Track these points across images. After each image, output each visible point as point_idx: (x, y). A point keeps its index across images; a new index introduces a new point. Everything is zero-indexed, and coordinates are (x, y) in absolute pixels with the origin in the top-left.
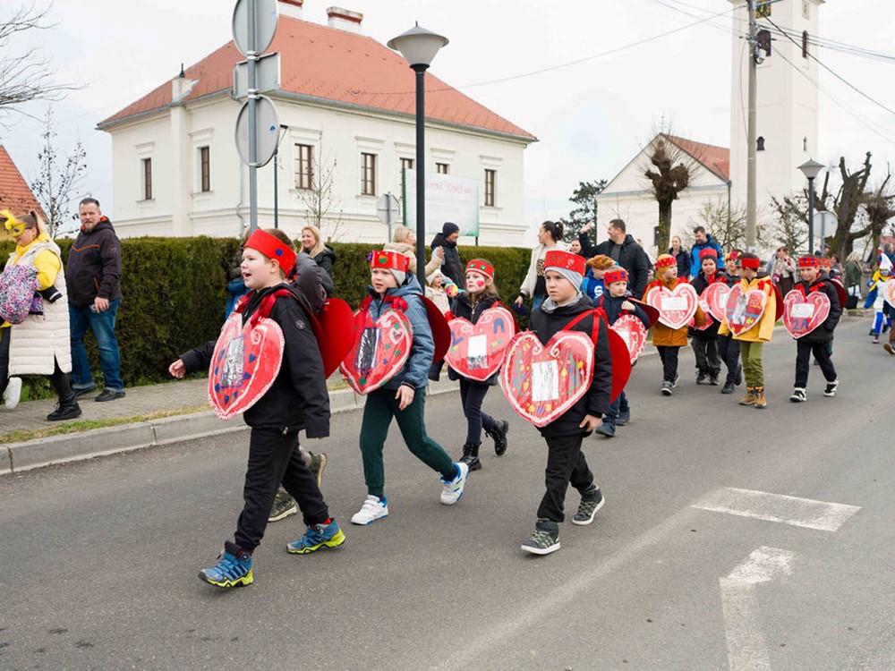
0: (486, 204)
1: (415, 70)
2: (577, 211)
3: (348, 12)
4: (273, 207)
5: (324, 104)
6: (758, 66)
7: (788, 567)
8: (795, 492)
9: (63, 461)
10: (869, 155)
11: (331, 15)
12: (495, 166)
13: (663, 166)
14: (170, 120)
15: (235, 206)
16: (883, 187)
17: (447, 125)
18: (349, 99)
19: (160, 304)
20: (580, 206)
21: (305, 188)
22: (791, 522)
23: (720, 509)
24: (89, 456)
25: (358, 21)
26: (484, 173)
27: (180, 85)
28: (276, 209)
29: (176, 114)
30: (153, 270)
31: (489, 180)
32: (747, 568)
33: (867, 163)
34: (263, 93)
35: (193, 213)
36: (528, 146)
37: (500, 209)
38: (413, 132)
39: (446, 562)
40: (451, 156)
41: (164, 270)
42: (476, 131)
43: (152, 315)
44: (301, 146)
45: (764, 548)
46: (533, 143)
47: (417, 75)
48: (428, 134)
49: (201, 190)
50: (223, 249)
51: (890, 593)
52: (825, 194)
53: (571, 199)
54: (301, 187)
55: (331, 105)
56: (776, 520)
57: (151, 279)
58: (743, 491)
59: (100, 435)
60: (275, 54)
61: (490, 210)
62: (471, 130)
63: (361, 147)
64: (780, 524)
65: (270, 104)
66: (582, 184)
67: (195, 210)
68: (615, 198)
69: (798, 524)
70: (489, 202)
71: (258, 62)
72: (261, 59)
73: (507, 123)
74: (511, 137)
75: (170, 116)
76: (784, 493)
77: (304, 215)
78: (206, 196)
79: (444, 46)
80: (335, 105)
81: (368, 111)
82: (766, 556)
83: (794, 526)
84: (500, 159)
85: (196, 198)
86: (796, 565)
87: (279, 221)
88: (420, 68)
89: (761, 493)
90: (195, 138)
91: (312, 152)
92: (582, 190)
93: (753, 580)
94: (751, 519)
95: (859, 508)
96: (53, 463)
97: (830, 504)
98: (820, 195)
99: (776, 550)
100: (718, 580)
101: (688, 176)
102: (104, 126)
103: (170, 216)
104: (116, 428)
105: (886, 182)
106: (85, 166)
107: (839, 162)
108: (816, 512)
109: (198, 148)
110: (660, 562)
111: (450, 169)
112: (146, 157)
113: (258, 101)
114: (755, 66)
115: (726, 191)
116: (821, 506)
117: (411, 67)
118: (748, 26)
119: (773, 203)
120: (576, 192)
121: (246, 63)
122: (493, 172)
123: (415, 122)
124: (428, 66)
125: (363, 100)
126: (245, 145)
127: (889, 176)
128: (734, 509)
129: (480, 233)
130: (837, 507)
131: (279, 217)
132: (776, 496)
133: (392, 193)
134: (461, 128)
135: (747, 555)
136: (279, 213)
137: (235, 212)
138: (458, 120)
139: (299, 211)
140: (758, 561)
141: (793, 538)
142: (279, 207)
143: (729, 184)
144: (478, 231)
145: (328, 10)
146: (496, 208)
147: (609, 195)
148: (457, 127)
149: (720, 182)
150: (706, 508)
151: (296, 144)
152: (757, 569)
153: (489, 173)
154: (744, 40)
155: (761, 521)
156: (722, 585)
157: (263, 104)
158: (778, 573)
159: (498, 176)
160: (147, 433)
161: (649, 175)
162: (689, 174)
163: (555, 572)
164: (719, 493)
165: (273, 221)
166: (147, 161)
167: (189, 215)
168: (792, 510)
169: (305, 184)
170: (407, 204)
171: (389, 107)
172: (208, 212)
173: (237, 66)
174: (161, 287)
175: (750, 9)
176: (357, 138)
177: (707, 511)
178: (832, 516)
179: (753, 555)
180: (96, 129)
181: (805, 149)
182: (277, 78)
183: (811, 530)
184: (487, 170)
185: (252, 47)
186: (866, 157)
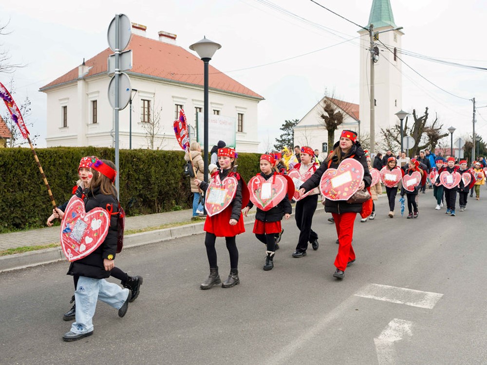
0: (239, 131)
1: (204, 61)
2: (284, 135)
3: (169, 34)
4: (129, 131)
5: (156, 79)
6: (375, 63)
7: (410, 331)
8: (408, 286)
9: (9, 270)
10: (427, 109)
11: (161, 35)
12: (243, 111)
13: (330, 112)
14: (77, 87)
15: (110, 131)
16: (434, 124)
17: (219, 91)
18: (169, 77)
19: (67, 182)
20: (285, 132)
21: (146, 122)
22: (408, 304)
23: (370, 297)
24: (24, 267)
25: (174, 38)
26: (238, 115)
27: (83, 70)
28: (131, 133)
29: (80, 84)
30: (63, 164)
31: (240, 119)
32: (388, 332)
33: (426, 113)
34: (123, 71)
35: (88, 134)
36: (260, 102)
37: (246, 133)
38: (202, 94)
39: (221, 331)
40: (220, 106)
41: (69, 164)
42: (234, 94)
43: (62, 188)
44: (144, 100)
45: (396, 319)
46: (262, 100)
47: (205, 63)
48: (210, 96)
49: (92, 122)
50: (101, 153)
51: (466, 346)
52: (406, 128)
53: (281, 129)
54: (144, 121)
55: (160, 80)
56: (400, 302)
57: (63, 169)
58: (380, 286)
59: (31, 255)
60: (130, 51)
61: (240, 134)
62: (231, 93)
63: (175, 101)
64: (402, 305)
65: (127, 77)
66: (286, 121)
67: (89, 133)
68: (304, 128)
69: (412, 304)
70: (240, 130)
71: (120, 55)
72: (122, 53)
73: (249, 90)
74: (251, 97)
75: (77, 84)
76: (402, 286)
77: (145, 135)
78: (95, 125)
79: (219, 49)
80: (162, 80)
81: (178, 83)
82: (398, 325)
83: (410, 306)
84: (245, 108)
85: (90, 127)
86: (414, 329)
87: (132, 139)
88: (206, 60)
89: (390, 286)
90: (90, 96)
91: (150, 103)
92: (286, 124)
93: (392, 340)
94: (387, 302)
95: (443, 295)
96: (4, 271)
97: (427, 292)
98: (403, 128)
99: (402, 320)
100: (373, 340)
101: (343, 118)
102: (43, 90)
103: (76, 136)
104: (40, 251)
105: (435, 122)
106: (30, 109)
107: (413, 112)
108: (420, 298)
109: (91, 101)
110: (340, 329)
111: (220, 113)
112: (64, 105)
113: (120, 75)
114: (373, 63)
115: (358, 126)
116: (422, 294)
117: (202, 59)
118: (370, 44)
119: (382, 132)
120: (283, 125)
121: (114, 55)
122: (242, 115)
123: (203, 89)
124: (211, 59)
125: (177, 78)
126: (113, 98)
127: (437, 119)
128: (377, 296)
129: (237, 146)
130: (431, 294)
131: (132, 137)
132: (399, 288)
133: (191, 125)
134: (226, 92)
135: (387, 324)
136: (132, 134)
137: (110, 134)
138: (224, 89)
139: (143, 134)
140: (393, 327)
141: (410, 313)
142: (132, 131)
143: (359, 122)
144: (235, 145)
145: (159, 32)
146: (244, 133)
147: (300, 127)
148: (224, 92)
149: (355, 121)
150: (362, 296)
151: (142, 100)
152: (393, 333)
153: (240, 115)
154: (368, 51)
155: (392, 303)
156: (376, 343)
157: (123, 76)
158: (405, 335)
159: (245, 117)
160: (56, 254)
161: (323, 117)
162: (343, 116)
163: (283, 336)
164: (368, 287)
165: (129, 138)
166: (65, 108)
167: (86, 135)
168: (407, 296)
169: (146, 120)
170: (199, 131)
171: (189, 81)
172: (96, 134)
173: (110, 57)
174: (68, 173)
175: (371, 35)
176: (173, 97)
177: (363, 297)
178: (429, 300)
179: (390, 324)
180: (39, 91)
181: (396, 105)
182: (130, 63)
183: (420, 308)
184: (239, 114)
185: (117, 47)
186: (426, 109)
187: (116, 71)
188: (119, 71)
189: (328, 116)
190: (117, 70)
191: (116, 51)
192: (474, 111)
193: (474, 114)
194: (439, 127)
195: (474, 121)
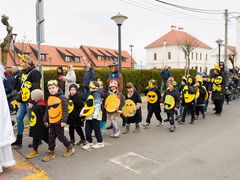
3: (181, 28)
11: (179, 28)
25: (183, 29)
27: (165, 43)
29: (164, 47)
36: (211, 50)
49: (168, 59)
78: (170, 60)
85: (167, 60)
102: (145, 48)
109: (168, 52)
112: (155, 53)
172: (171, 62)
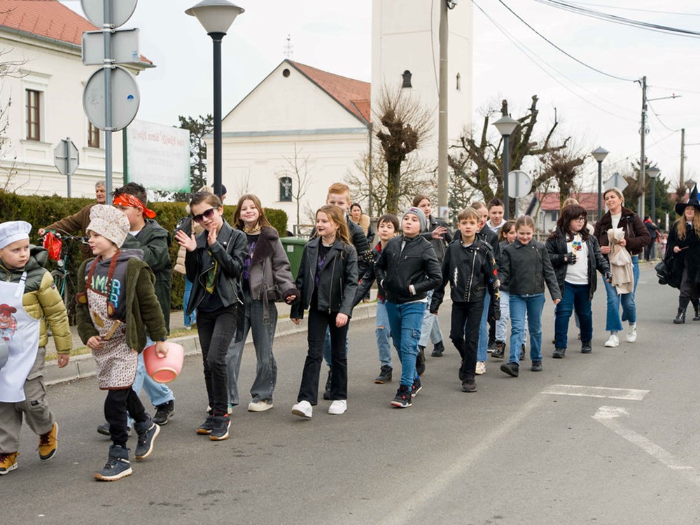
1: (213, 38)
6: (449, 10)
7: (626, 412)
8: (602, 386)
10: (535, 99)
13: (393, 127)
16: (549, 137)
22: (611, 397)
32: (602, 413)
33: (533, 109)
36: (140, 72)
40: (45, 81)
45: (604, 406)
46: (146, 69)
47: (214, 43)
52: (484, 143)
56: (600, 396)
64: (605, 398)
65: (128, 75)
66: (182, 117)
69: (616, 398)
72: (116, 32)
76: (595, 386)
79: (240, 13)
82: (609, 409)
86: (629, 411)
88: (217, 36)
93: (610, 417)
94: (585, 397)
95: (649, 391)
97: (629, 390)
98: (478, 144)
99: (612, 407)
100: (590, 417)
105: (552, 131)
107: (501, 106)
108: (623, 393)
113: (112, 70)
114: (446, 11)
115: (367, 136)
116: (623, 390)
117: (208, 34)
121: (102, 33)
124: (225, 34)
127: (556, 124)
128: (570, 393)
130: (635, 391)
132: (592, 387)
133: (71, 140)
140: (606, 411)
143: (370, 128)
149: (361, 125)
150: (552, 393)
152: (608, 413)
155: (592, 397)
156: (595, 418)
157: (119, 74)
158: (622, 414)
161: (380, 136)
162: (418, 136)
164: (553, 387)
168: (607, 392)
173: (85, 34)
177: (554, 394)
178: (635, 394)
179: (601, 409)
181: (457, 88)
183: (627, 400)
185: (107, 19)
186: (532, 101)
187: (106, 63)
188: (112, 63)
189: (390, 134)
190: (108, 60)
191: (105, 27)
192: (645, 107)
193: (643, 115)
194: (561, 145)
195: (643, 132)
